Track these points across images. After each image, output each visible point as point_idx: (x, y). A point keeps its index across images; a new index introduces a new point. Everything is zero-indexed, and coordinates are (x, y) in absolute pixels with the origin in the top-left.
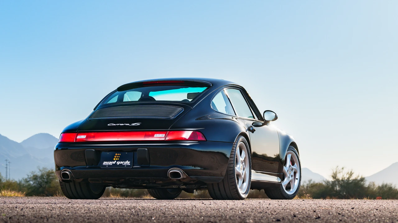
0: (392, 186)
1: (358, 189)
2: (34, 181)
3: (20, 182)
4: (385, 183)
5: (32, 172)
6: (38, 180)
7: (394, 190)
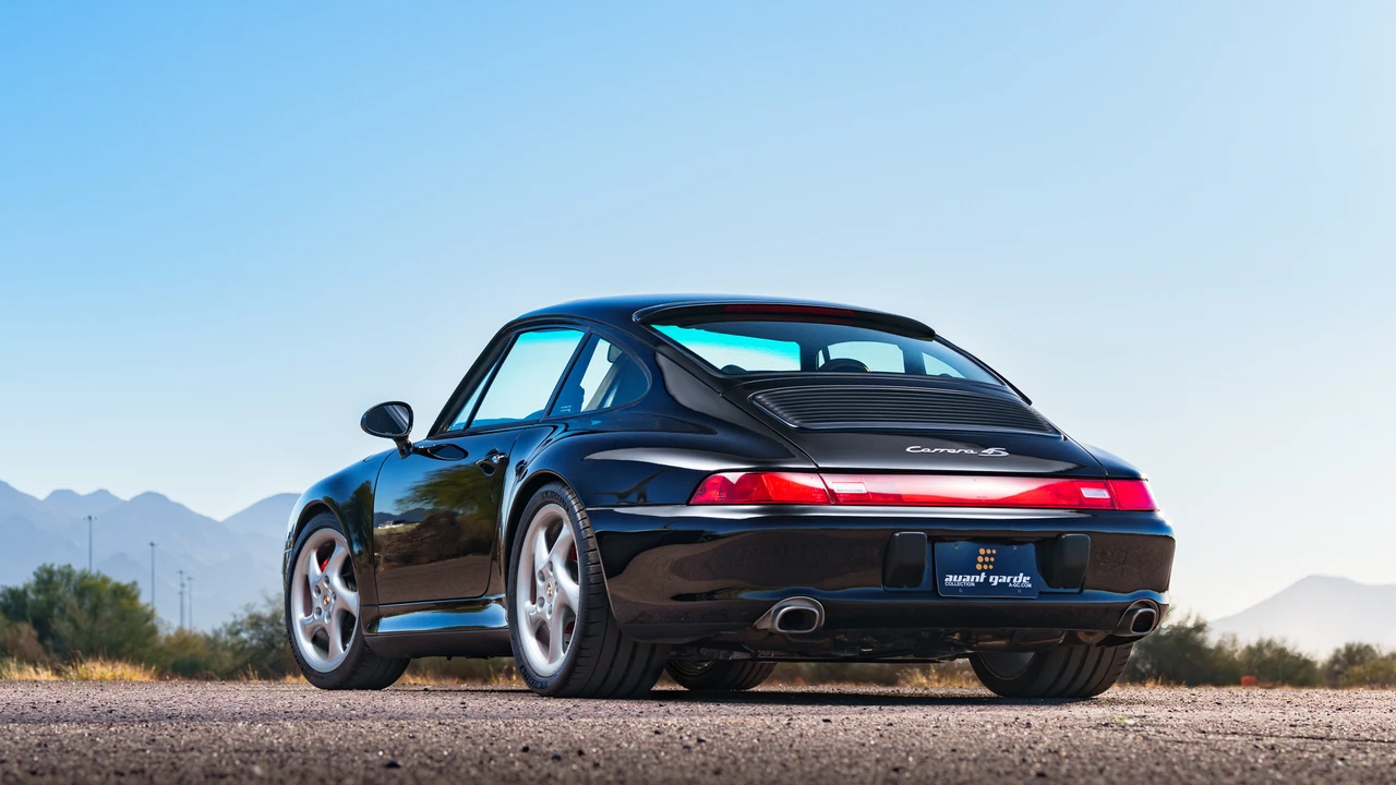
0: (1285, 645)
1: (1188, 655)
2: (252, 632)
3: (217, 634)
4: (1266, 638)
5: (247, 607)
6: (264, 628)
7: (1293, 657)
